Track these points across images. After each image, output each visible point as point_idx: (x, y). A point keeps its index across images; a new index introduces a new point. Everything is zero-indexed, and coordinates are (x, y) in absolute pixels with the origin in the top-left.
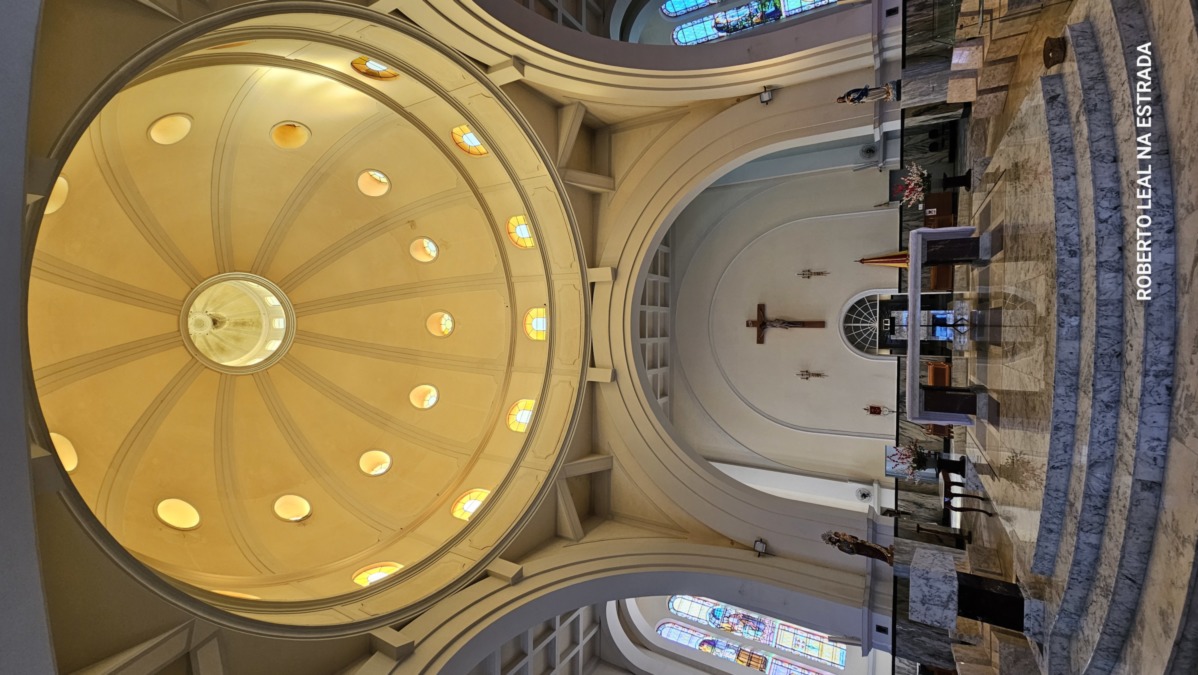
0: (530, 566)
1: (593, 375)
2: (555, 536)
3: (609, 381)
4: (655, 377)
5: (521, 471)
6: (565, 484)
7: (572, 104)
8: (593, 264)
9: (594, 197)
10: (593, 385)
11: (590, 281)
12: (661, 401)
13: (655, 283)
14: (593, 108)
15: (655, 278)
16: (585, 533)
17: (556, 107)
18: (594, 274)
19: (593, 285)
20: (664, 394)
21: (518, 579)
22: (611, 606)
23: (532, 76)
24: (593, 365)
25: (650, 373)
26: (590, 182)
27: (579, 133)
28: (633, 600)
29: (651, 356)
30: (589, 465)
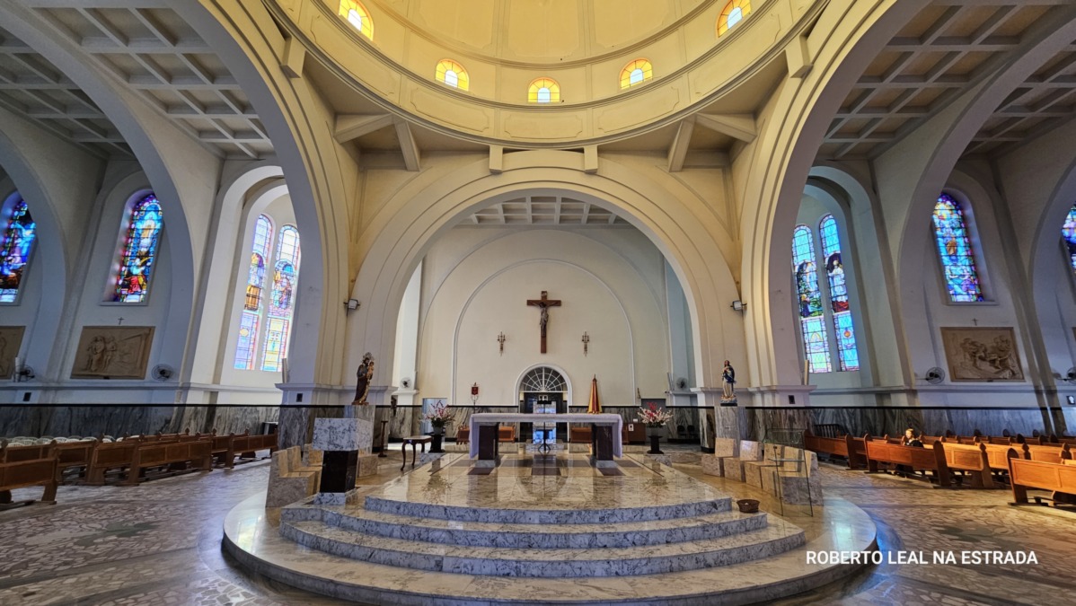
0: (301, 84)
1: (496, 151)
2: (336, 113)
3: (491, 167)
4: (495, 211)
5: (396, 75)
6: (388, 123)
7: (756, 128)
8: (601, 151)
9: (664, 152)
10: (485, 151)
11: (586, 148)
12: (474, 217)
13: (581, 210)
14: (749, 151)
15: (586, 211)
16: (342, 144)
17: (755, 112)
18: (591, 151)
19: (581, 151)
20: (480, 219)
21: (288, 73)
22: (277, 171)
23: (790, 84)
24: (505, 151)
25: (499, 207)
26: (679, 148)
27: (726, 136)
28: (287, 191)
29: (513, 207)
30: (409, 149)
